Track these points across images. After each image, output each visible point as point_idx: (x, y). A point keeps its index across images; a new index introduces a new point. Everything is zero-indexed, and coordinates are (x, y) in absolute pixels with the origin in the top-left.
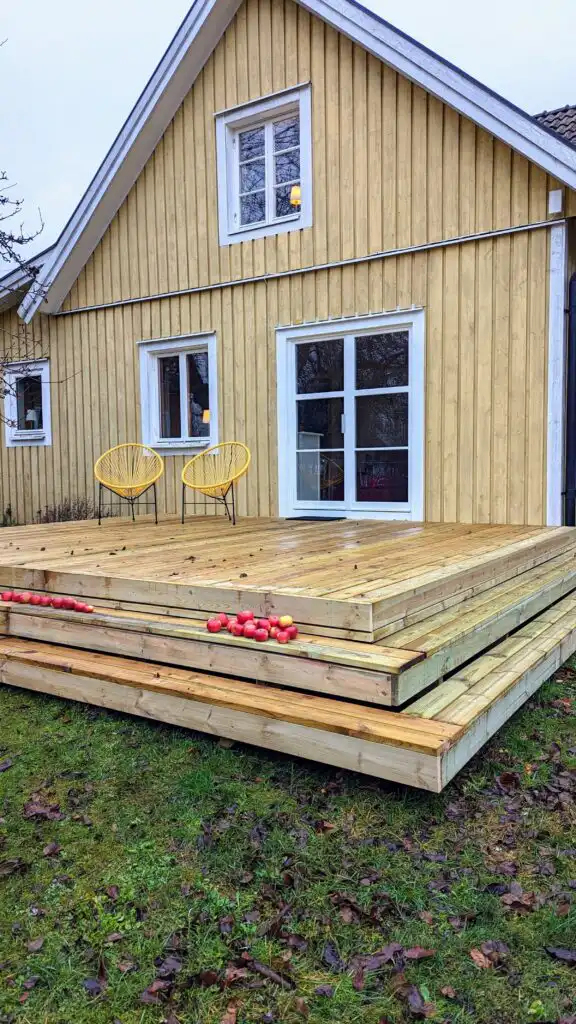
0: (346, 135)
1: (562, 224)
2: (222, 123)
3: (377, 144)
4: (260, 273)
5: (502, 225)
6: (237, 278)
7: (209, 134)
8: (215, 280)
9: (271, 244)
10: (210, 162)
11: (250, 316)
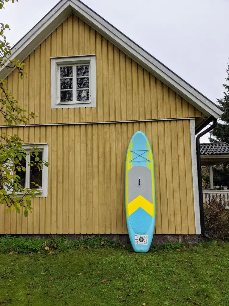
0: (111, 76)
1: (193, 119)
2: (54, 62)
3: (124, 82)
4: (71, 122)
5: (173, 117)
6: (60, 122)
7: (48, 65)
8: (48, 122)
9: (77, 111)
10: (48, 75)
11: (66, 139)
